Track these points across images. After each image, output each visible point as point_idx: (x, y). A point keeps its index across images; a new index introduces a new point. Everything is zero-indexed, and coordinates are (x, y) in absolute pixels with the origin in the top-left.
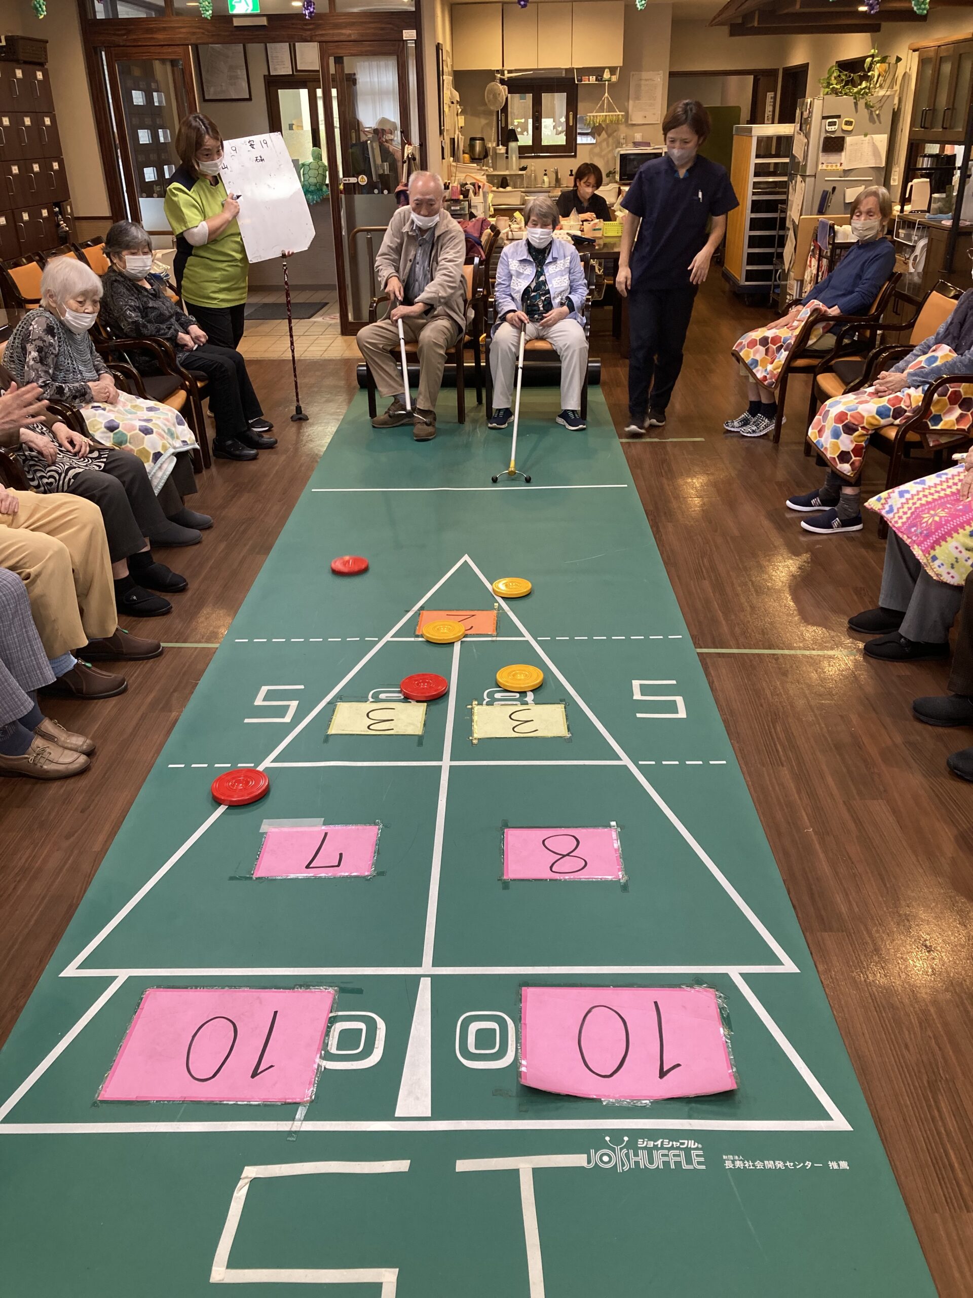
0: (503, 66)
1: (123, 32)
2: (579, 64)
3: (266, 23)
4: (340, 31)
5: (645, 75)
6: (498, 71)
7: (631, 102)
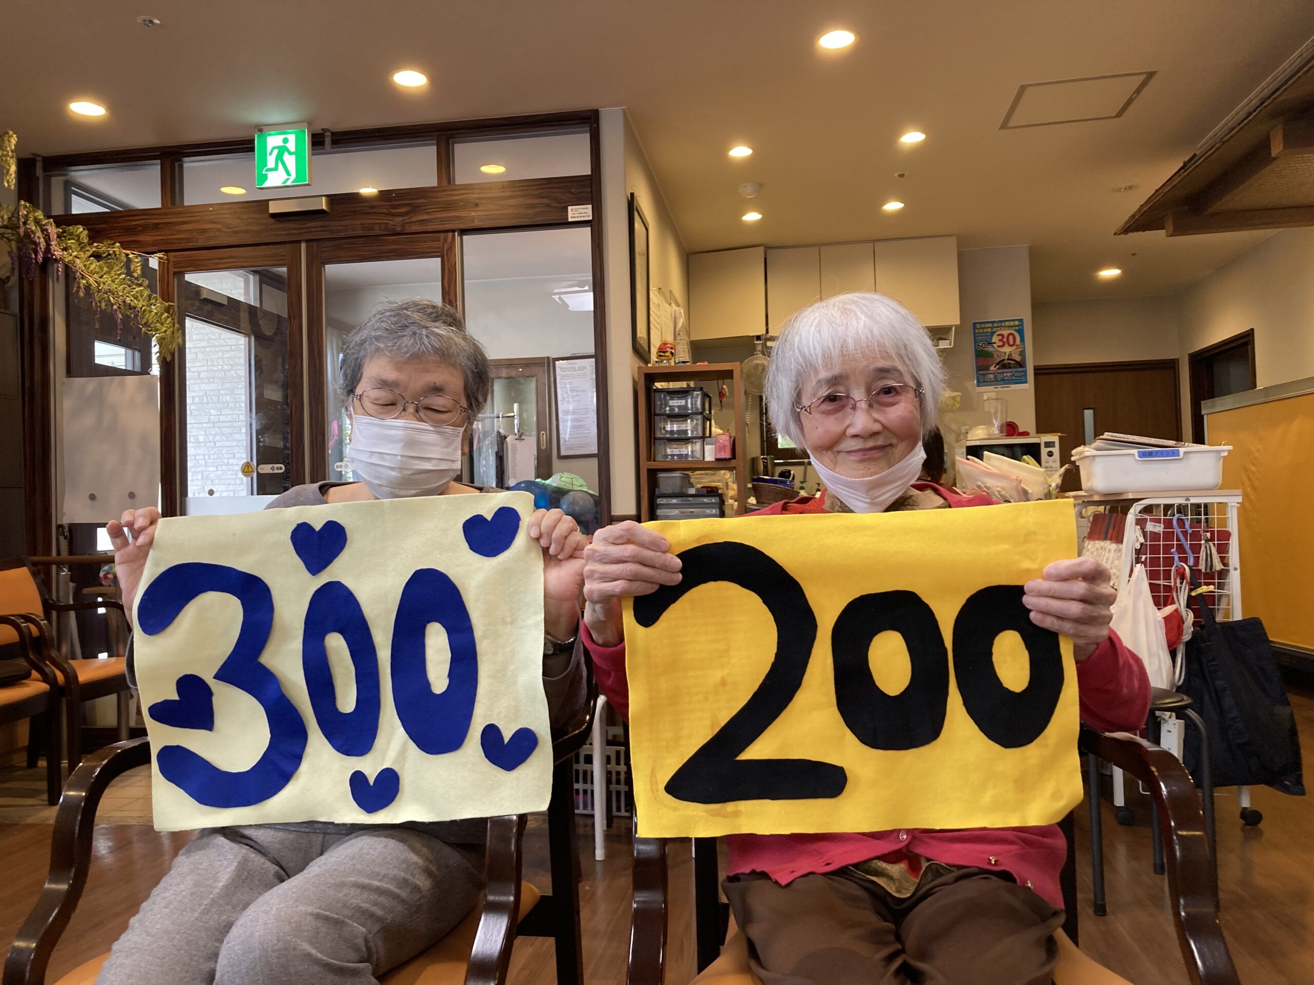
0: (767, 330)
3: (324, 207)
6: (758, 338)
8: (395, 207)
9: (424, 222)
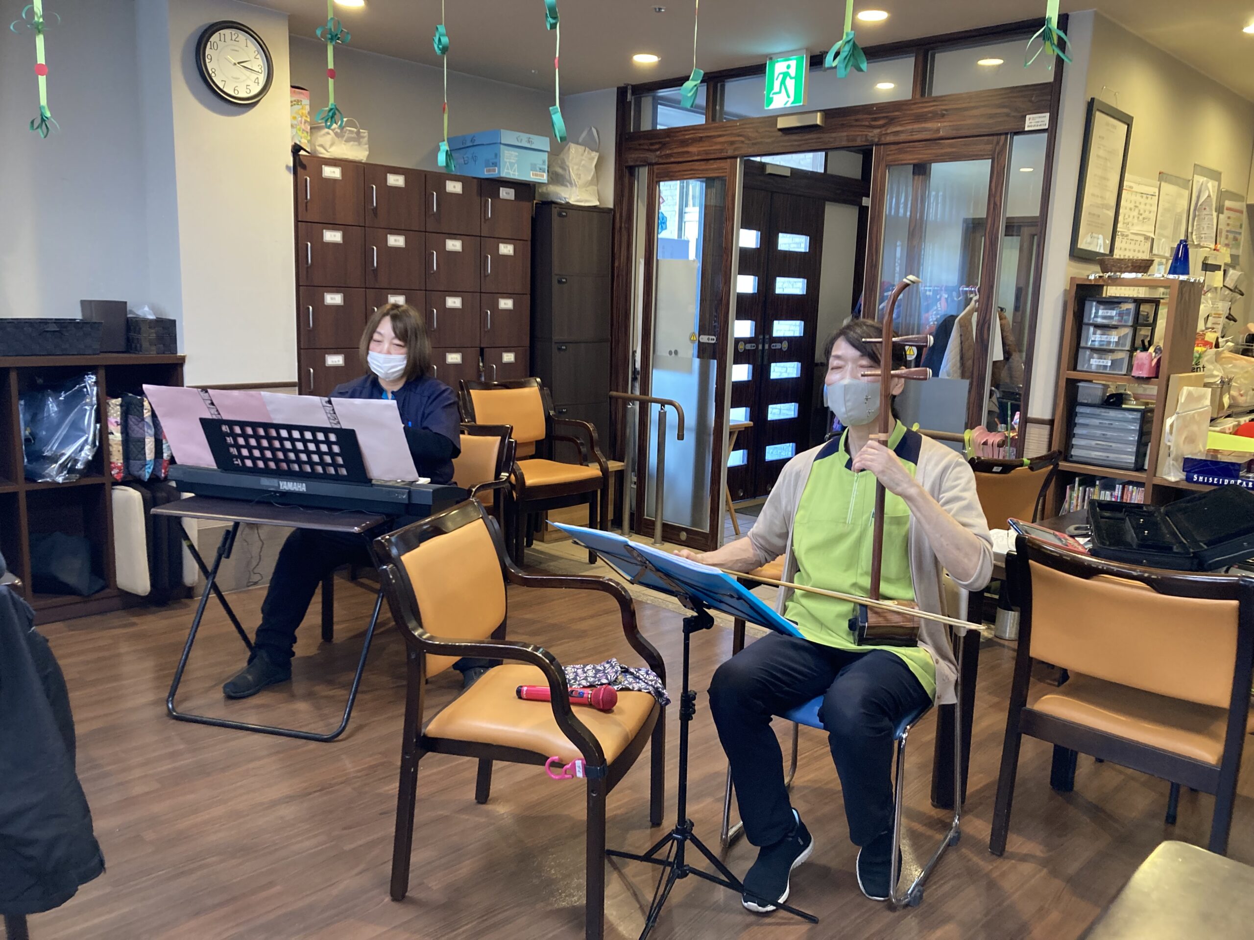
1: (657, 146)
3: (819, 122)
4: (923, 125)
8: (875, 119)
9: (896, 133)
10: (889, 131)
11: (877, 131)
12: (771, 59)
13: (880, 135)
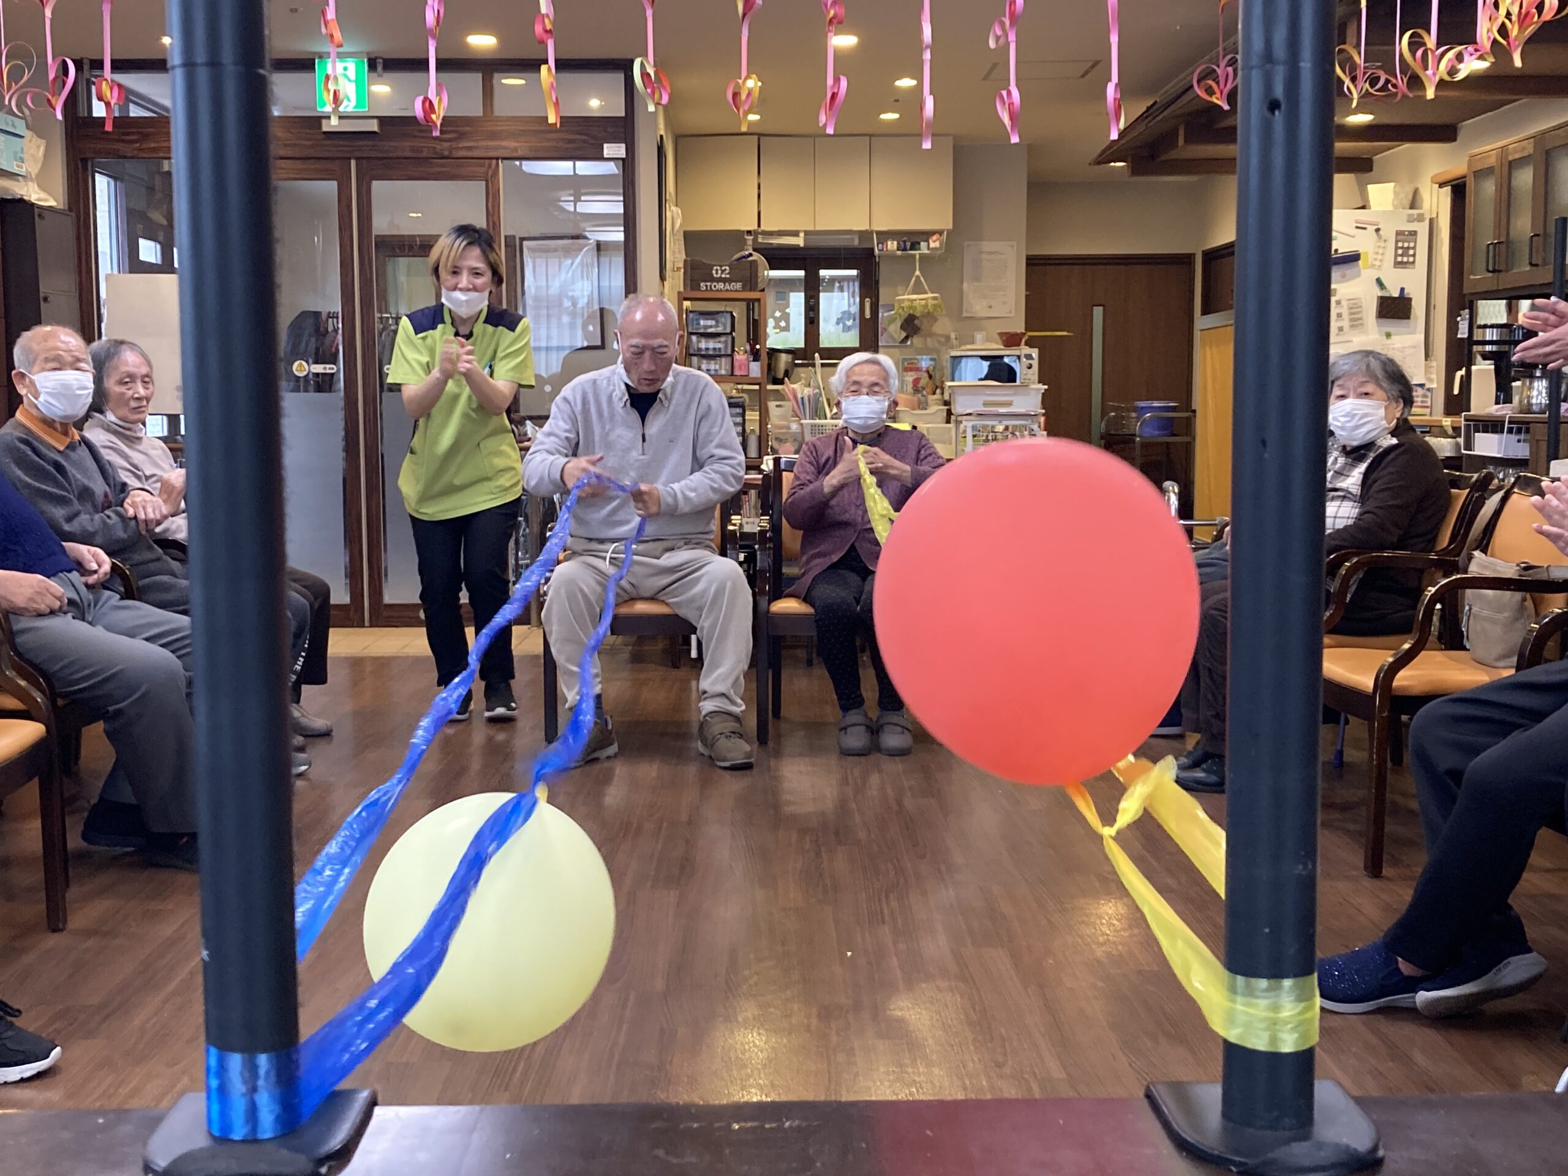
0: (759, 225)
2: (881, 225)
3: (376, 129)
4: (497, 143)
5: (987, 246)
6: (749, 232)
7: (965, 286)
8: (443, 132)
9: (470, 148)
10: (460, 145)
11: (446, 145)
12: (321, 57)
13: (451, 150)
